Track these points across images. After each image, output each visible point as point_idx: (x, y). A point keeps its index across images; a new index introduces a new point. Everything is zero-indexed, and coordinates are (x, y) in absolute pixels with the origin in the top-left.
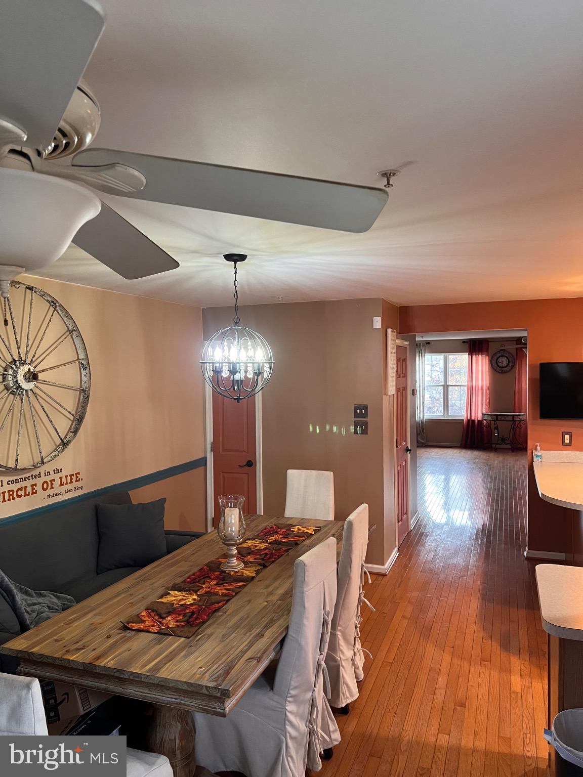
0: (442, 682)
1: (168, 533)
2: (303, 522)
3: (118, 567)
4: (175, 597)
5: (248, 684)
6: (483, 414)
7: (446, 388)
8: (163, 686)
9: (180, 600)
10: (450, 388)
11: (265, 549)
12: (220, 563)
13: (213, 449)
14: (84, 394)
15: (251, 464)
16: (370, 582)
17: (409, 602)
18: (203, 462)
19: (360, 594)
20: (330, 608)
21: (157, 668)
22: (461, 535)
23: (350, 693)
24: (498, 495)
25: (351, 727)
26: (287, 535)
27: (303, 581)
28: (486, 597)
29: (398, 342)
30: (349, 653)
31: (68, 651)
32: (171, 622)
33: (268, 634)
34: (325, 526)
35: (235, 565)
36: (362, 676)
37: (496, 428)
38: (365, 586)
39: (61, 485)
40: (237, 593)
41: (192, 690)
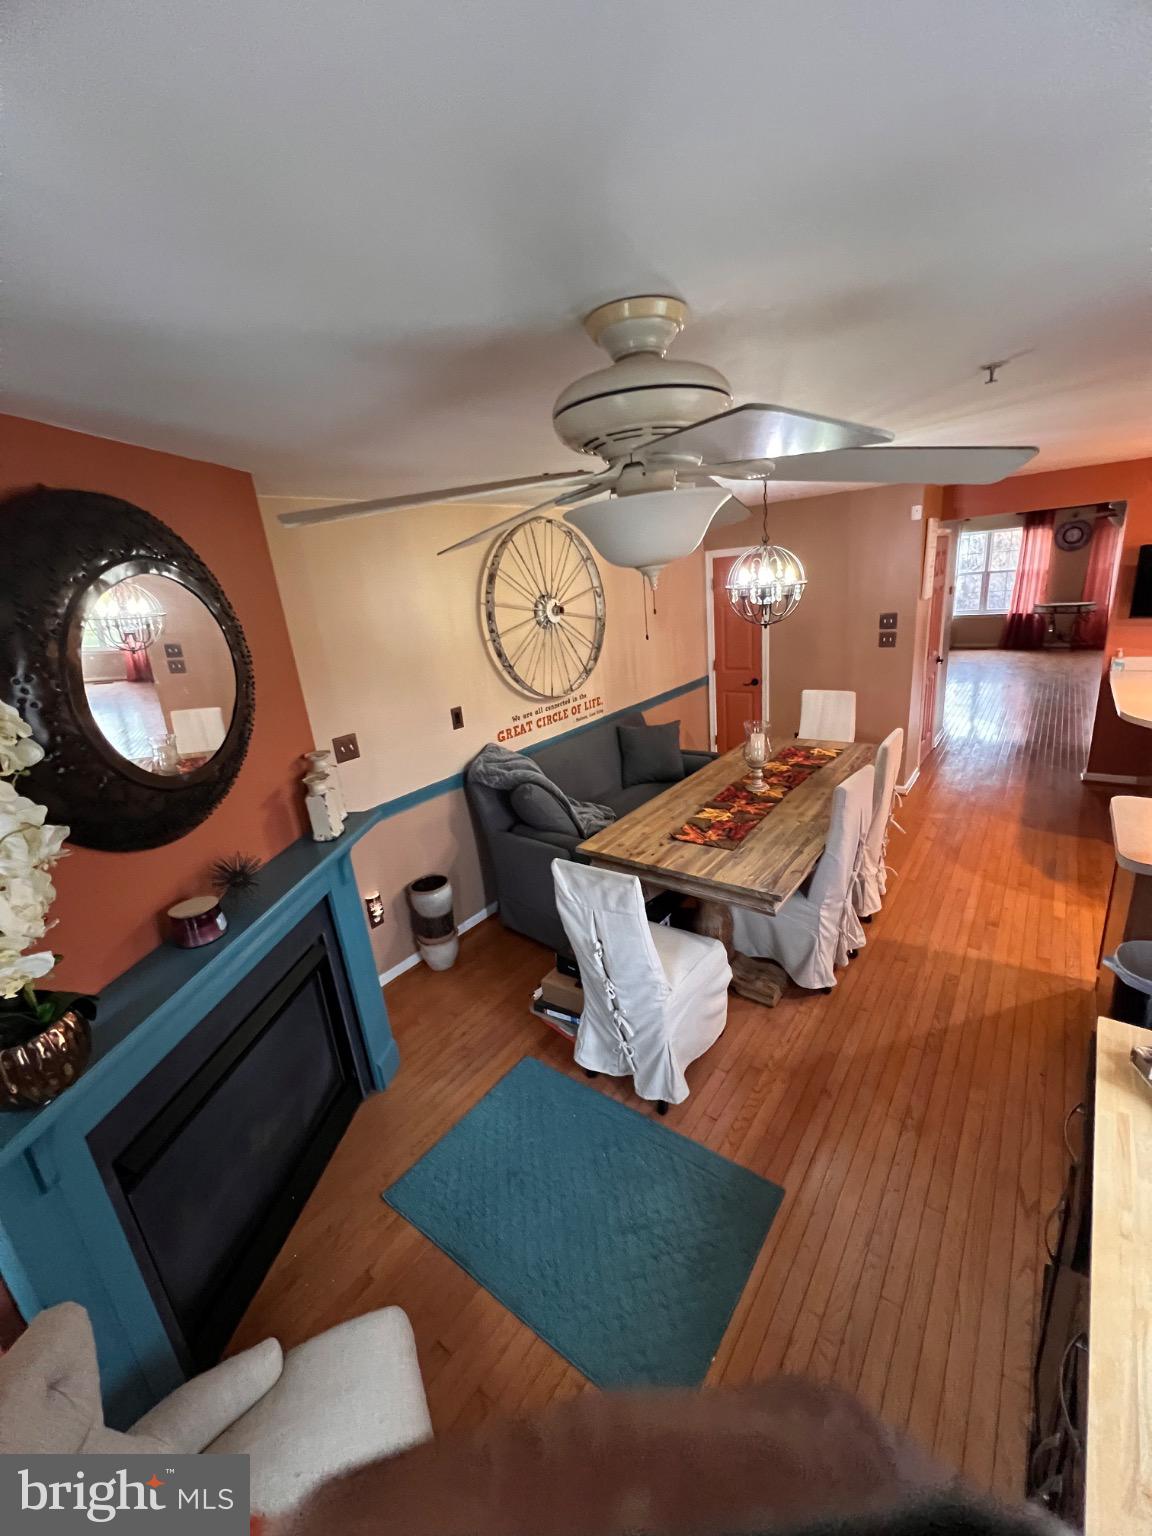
0: (972, 902)
1: (684, 752)
2: (821, 744)
3: (641, 783)
4: (709, 814)
5: (791, 893)
6: (1036, 606)
7: (986, 575)
8: (718, 888)
9: (716, 817)
10: (992, 575)
11: (787, 771)
12: (746, 784)
13: (716, 667)
14: (600, 622)
15: (756, 682)
16: (901, 805)
17: (933, 824)
18: (705, 681)
19: (889, 817)
20: (865, 831)
21: (713, 874)
22: (998, 754)
23: (873, 905)
24: (1048, 708)
25: (874, 934)
26: (807, 758)
27: (843, 807)
28: (1027, 822)
29: (940, 532)
30: (873, 870)
31: (631, 855)
32: (712, 835)
33: (807, 850)
34: (847, 749)
35: (761, 787)
36: (884, 891)
37: (1053, 622)
38: (895, 809)
39: (586, 709)
40: (768, 813)
41: (744, 894)
